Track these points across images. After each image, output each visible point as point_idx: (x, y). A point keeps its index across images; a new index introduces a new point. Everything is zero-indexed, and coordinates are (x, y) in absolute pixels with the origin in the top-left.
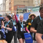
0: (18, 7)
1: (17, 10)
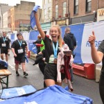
0: (21, 22)
1: (20, 27)
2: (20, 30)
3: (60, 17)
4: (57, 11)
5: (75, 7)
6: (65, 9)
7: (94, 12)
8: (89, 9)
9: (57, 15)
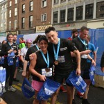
3: (12, 29)
4: (10, 25)
5: (22, 23)
6: (16, 24)
9: (10, 28)
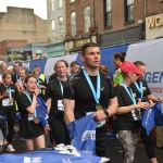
2: (9, 60)
7: (140, 21)
8: (131, 17)
